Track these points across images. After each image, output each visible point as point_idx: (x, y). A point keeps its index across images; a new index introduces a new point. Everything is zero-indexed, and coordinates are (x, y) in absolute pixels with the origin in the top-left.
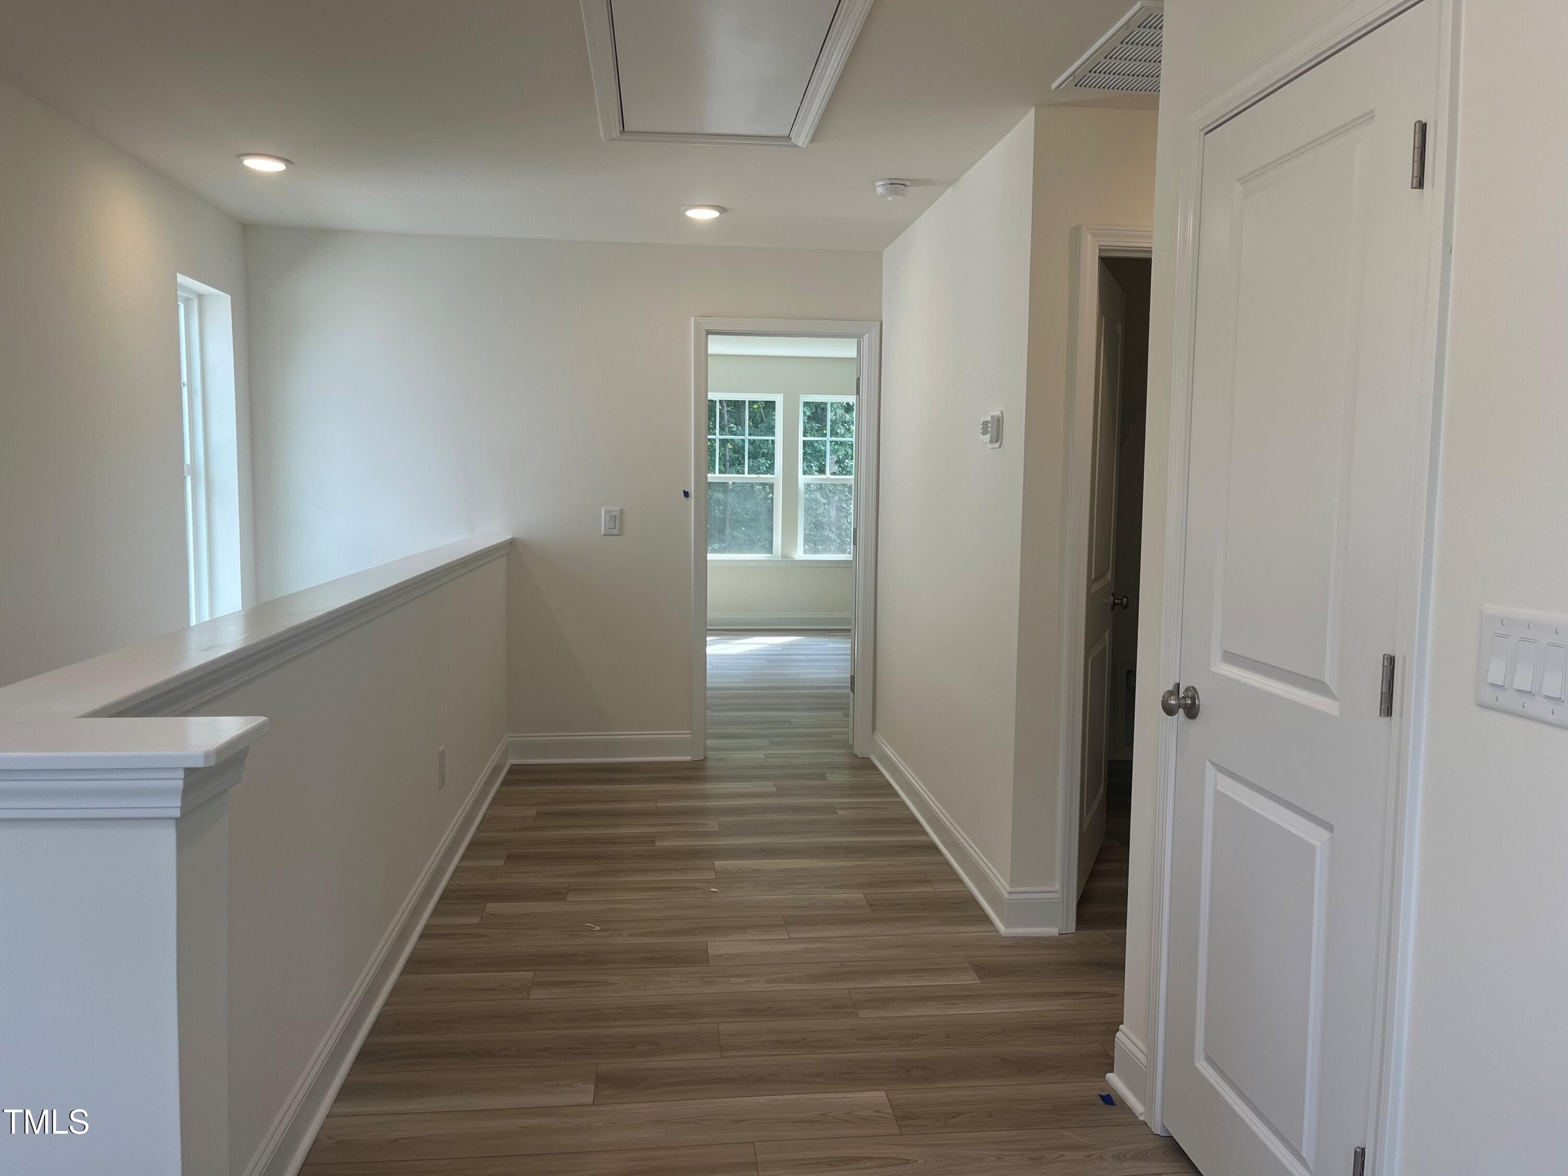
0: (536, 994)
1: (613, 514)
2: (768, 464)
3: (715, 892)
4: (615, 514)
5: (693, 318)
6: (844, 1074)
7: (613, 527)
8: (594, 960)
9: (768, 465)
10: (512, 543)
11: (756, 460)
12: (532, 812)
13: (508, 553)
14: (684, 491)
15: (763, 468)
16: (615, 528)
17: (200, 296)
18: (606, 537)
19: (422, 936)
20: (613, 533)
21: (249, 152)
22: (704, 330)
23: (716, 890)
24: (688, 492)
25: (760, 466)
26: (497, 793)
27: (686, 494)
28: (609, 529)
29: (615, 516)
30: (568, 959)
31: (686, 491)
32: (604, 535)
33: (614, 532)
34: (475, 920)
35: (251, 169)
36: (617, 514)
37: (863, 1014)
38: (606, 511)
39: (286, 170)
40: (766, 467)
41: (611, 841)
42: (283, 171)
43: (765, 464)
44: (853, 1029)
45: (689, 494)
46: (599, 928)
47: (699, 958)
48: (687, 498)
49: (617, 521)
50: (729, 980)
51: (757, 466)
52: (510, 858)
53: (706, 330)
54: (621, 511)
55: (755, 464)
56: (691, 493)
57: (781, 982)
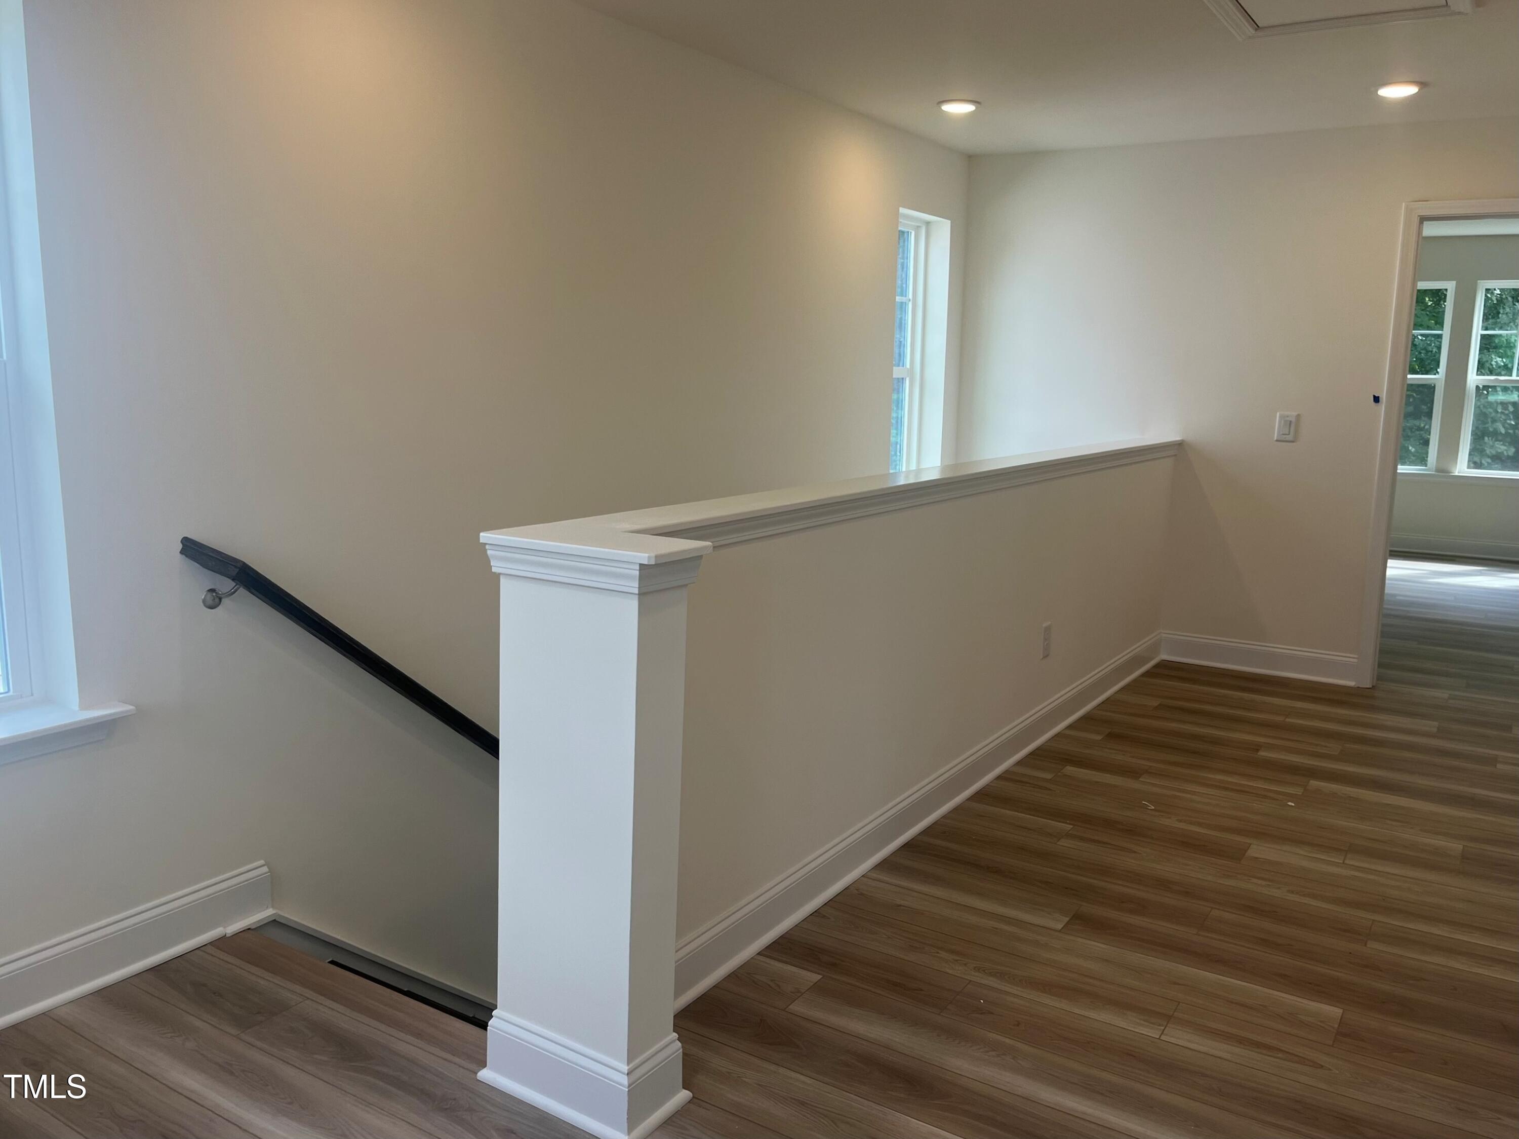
0: (1065, 843)
1: (1288, 419)
3: (1292, 806)
4: (1291, 419)
5: (1404, 204)
6: (1310, 983)
7: (1288, 433)
8: (1133, 831)
10: (1179, 446)
12: (1155, 703)
13: (1175, 455)
14: (1374, 396)
16: (1289, 434)
17: (928, 223)
18: (1277, 443)
19: (999, 778)
20: (1287, 439)
21: (947, 99)
22: (1417, 216)
23: (1293, 805)
24: (1378, 397)
26: (1135, 681)
27: (1376, 399)
28: (1283, 434)
29: (1291, 422)
30: (1110, 824)
31: (1376, 395)
32: (1277, 441)
33: (1290, 438)
34: (1049, 776)
35: (949, 112)
36: (1293, 420)
37: (1373, 945)
38: (1281, 417)
39: (975, 110)
41: (1215, 741)
42: (974, 111)
44: (1350, 953)
45: (1380, 399)
46: (1153, 808)
47: (1237, 855)
48: (1377, 404)
49: (1293, 426)
50: (1250, 880)
52: (1111, 736)
53: (1419, 216)
54: (1298, 416)
56: (1383, 399)
57: (1304, 895)
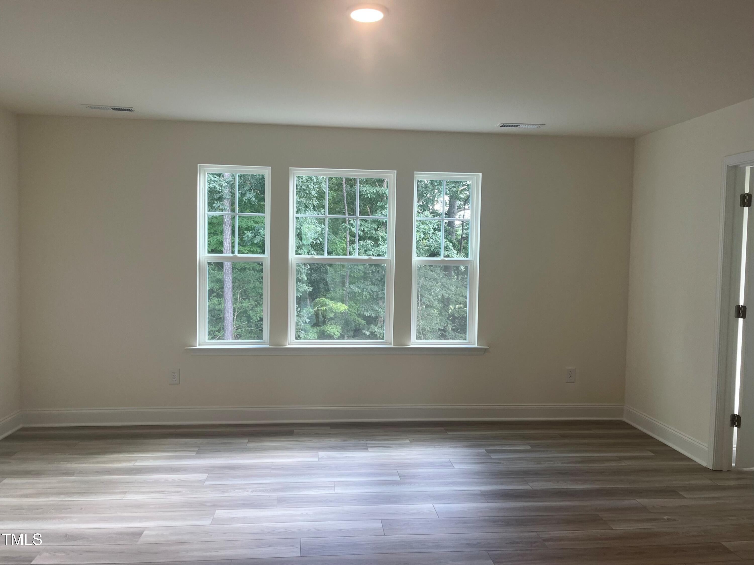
2: (373, 243)
9: (372, 245)
11: (365, 241)
15: (369, 246)
25: (367, 245)
40: (371, 246)
43: (370, 244)
51: (365, 245)
55: (365, 244)
